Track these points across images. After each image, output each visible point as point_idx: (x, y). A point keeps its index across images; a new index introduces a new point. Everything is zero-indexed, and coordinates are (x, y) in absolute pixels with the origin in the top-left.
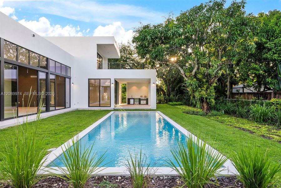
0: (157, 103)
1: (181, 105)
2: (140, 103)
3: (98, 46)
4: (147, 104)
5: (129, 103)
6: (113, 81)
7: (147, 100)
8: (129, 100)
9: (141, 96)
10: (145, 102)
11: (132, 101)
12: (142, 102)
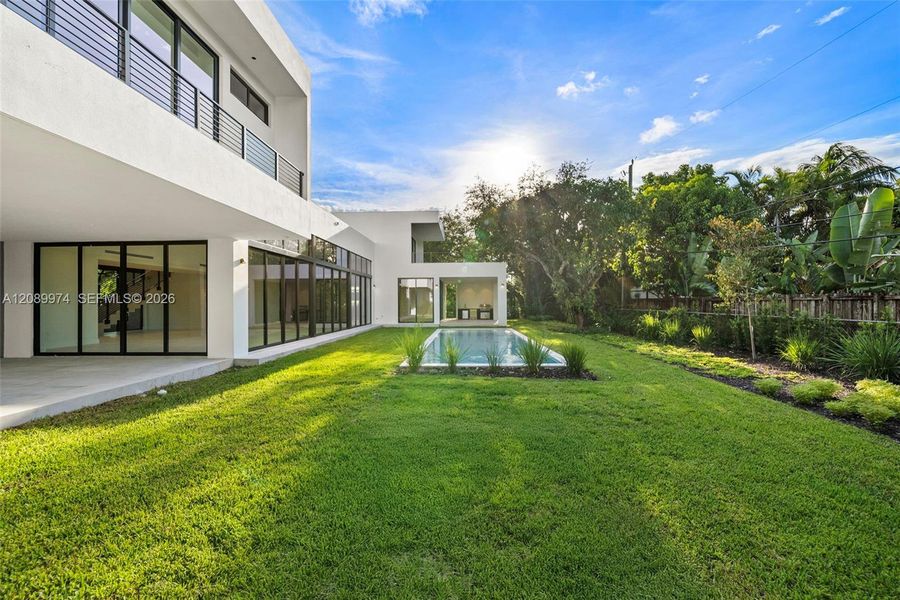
0: (508, 318)
1: (551, 319)
2: (479, 318)
3: (414, 226)
4: (491, 318)
5: (460, 317)
6: (437, 282)
7: (491, 312)
8: (460, 311)
9: (482, 306)
10: (488, 314)
11: (465, 314)
12: (483, 315)
